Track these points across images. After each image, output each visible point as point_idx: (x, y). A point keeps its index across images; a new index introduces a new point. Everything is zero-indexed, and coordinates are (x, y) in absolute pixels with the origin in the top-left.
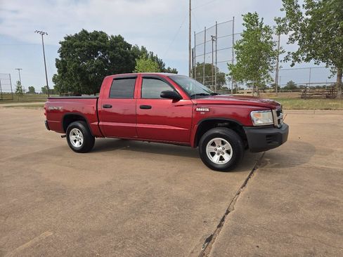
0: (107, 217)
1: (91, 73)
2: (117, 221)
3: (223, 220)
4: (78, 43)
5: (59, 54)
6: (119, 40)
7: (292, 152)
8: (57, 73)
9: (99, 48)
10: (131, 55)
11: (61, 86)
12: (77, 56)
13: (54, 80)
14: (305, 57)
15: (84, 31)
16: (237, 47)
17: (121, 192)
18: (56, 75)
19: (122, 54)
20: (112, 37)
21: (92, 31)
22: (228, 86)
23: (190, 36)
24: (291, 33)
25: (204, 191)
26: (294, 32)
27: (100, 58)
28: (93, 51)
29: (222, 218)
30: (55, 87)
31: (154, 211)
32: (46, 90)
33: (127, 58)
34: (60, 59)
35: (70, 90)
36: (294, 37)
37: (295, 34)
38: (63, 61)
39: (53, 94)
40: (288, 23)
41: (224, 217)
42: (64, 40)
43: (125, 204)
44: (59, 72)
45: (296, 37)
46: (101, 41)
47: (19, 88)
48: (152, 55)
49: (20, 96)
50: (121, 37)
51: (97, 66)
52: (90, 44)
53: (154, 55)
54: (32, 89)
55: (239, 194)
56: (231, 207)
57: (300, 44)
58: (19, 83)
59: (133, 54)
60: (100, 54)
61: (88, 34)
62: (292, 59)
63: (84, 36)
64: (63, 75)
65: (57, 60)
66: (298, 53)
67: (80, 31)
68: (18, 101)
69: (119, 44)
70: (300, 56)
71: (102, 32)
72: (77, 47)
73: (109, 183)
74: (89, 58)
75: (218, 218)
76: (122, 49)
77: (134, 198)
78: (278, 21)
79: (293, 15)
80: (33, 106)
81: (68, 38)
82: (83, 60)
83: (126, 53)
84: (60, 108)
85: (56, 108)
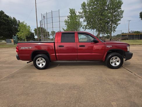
6: (2, 13)
24: (84, 18)
40: (83, 15)
48: (19, 22)
78: (80, 13)
83: (7, 20)
84: (30, 48)
85: (27, 48)
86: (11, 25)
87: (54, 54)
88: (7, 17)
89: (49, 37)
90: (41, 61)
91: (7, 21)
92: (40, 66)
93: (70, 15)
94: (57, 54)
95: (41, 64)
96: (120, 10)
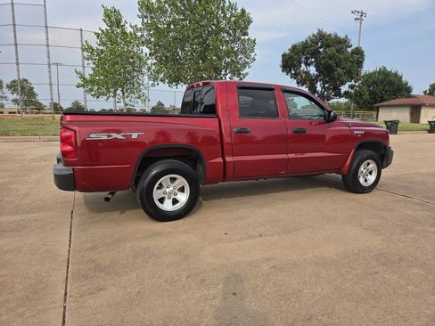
84: (135, 136)
85: (119, 136)
87: (220, 160)
90: (171, 188)
92: (167, 206)
93: (105, 27)
94: (228, 159)
95: (171, 201)
96: (246, 37)
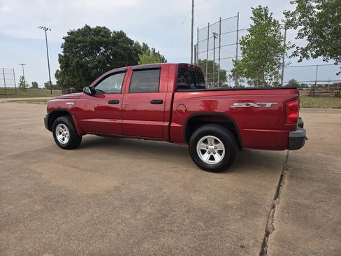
0: (118, 235)
1: (93, 68)
2: (131, 241)
3: (264, 244)
4: (80, 38)
5: (62, 50)
6: (121, 35)
7: (319, 154)
8: (60, 69)
9: (101, 44)
10: (133, 51)
11: (63, 81)
12: (79, 52)
13: (57, 76)
14: (314, 53)
15: (87, 27)
16: (243, 43)
17: (132, 200)
18: (58, 71)
19: (125, 49)
20: (115, 32)
21: (95, 27)
22: (228, 84)
23: (192, 32)
24: (300, 28)
25: (230, 202)
26: (303, 27)
27: (102, 54)
28: (95, 46)
29: (262, 241)
30: (57, 82)
31: (175, 229)
32: (49, 86)
33: (129, 54)
34: (63, 54)
35: (72, 86)
36: (303, 32)
37: (305, 29)
38: (65, 56)
39: (55, 89)
40: (297, 18)
41: (265, 239)
42: (67, 35)
43: (139, 217)
44: (61, 67)
45: (305, 32)
46: (103, 36)
47: (23, 83)
48: (154, 51)
49: (24, 92)
50: (123, 33)
51: (100, 62)
52: (92, 39)
53: (156, 51)
54: (35, 85)
55: (274, 207)
56: (270, 227)
57: (309, 39)
58: (23, 78)
59: (135, 50)
60: (103, 49)
61: (91, 30)
62: (300, 55)
63: (86, 31)
64: (65, 70)
65: (60, 55)
66: (307, 49)
67: (83, 27)
68: (21, 96)
69: (121, 40)
70: (308, 52)
71: (104, 28)
72: (79, 42)
73: (117, 189)
74: (91, 53)
75: (257, 241)
76: (125, 45)
77: (149, 210)
78: (287, 14)
79: (304, 9)
80: (35, 101)
81: (71, 33)
82: (86, 56)
83: (129, 49)
86: (135, 58)
88: (131, 42)
89: (226, 83)
91: (128, 52)
